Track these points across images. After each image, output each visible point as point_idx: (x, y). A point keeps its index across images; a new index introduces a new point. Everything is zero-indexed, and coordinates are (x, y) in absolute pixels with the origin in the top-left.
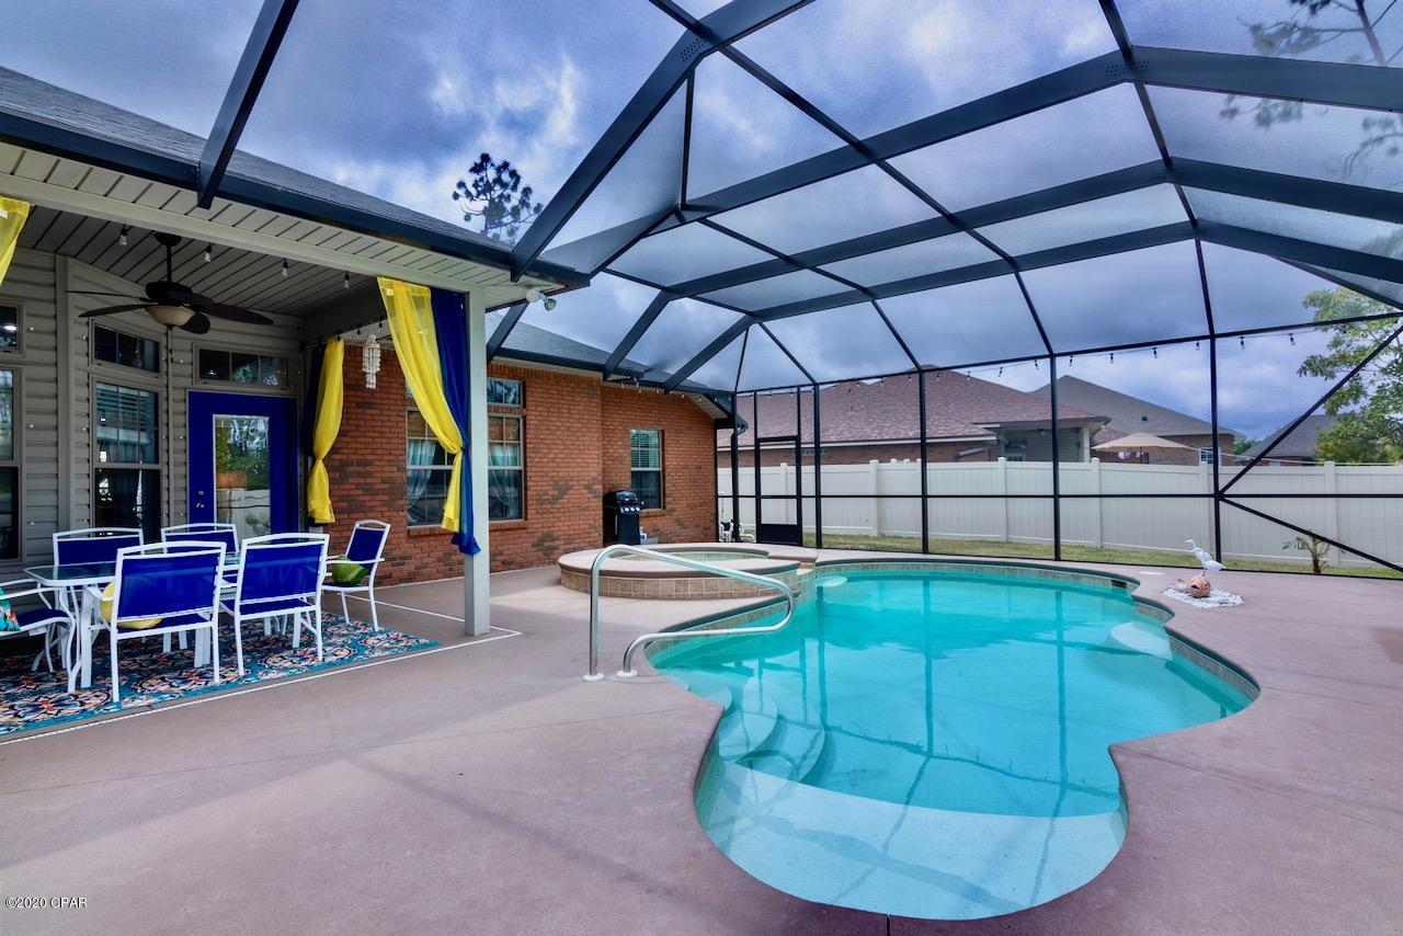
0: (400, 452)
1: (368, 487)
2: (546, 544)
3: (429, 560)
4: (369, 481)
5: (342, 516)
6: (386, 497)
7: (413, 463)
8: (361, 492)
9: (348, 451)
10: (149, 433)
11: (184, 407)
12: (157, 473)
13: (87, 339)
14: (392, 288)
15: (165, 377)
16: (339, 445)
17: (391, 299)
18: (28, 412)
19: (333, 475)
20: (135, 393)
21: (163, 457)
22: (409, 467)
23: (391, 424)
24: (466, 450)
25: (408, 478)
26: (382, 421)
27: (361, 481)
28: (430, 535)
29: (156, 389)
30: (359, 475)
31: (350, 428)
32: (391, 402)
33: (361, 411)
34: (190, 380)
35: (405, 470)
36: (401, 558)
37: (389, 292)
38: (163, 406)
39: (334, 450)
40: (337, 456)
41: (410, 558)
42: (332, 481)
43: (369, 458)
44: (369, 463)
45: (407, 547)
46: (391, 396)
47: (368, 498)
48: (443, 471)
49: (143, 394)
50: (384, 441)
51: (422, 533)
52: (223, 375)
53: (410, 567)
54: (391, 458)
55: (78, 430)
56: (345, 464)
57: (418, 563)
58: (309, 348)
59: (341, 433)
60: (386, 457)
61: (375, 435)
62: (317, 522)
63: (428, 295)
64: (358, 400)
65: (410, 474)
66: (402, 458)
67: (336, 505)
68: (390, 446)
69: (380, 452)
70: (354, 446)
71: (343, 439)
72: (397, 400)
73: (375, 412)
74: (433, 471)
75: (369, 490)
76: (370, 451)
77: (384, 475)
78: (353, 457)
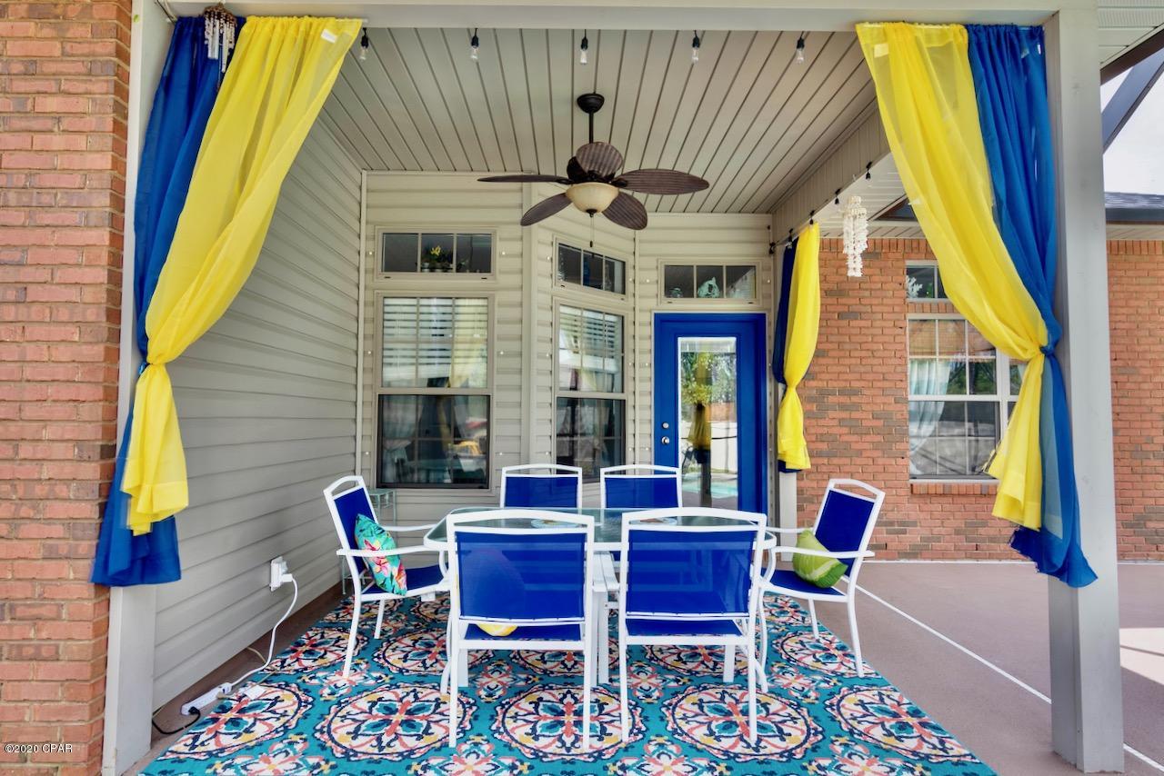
0: (898, 377)
1: (854, 423)
2: (1151, 525)
3: (943, 530)
4: (855, 415)
5: (820, 461)
6: (880, 438)
7: (918, 391)
8: (845, 430)
9: (827, 376)
10: (617, 361)
11: (649, 331)
12: (622, 403)
13: (552, 259)
14: (885, 40)
15: (631, 299)
16: (817, 369)
17: (884, 62)
18: (499, 339)
19: (808, 407)
20: (600, 316)
21: (629, 386)
22: (912, 397)
23: (886, 339)
24: (1055, 354)
25: (910, 412)
26: (873, 336)
27: (845, 415)
28: (943, 495)
29: (620, 312)
30: (843, 407)
31: (831, 346)
32: (885, 309)
33: (845, 323)
34: (655, 300)
35: (906, 401)
36: (902, 523)
37: (880, 50)
38: (629, 329)
39: (809, 375)
40: (813, 383)
41: (914, 524)
42: (808, 416)
43: (856, 384)
44: (855, 392)
45: (911, 510)
46: (885, 301)
47: (855, 438)
48: (962, 403)
49: (608, 318)
50: (875, 361)
51: (932, 491)
52: (688, 292)
53: (913, 537)
54: (886, 384)
55: (541, 356)
56: (823, 393)
57: (926, 533)
58: (780, 250)
59: (819, 354)
60: (879, 384)
61: (864, 354)
62: (788, 467)
63: (961, 39)
64: (841, 309)
65: (912, 407)
66: (899, 385)
67: (813, 446)
68: (884, 369)
69: (870, 377)
70: (836, 369)
71: (822, 361)
72: (893, 306)
73: (863, 323)
74: (947, 403)
75: (856, 428)
76: (858, 376)
77: (876, 408)
78: (835, 384)
